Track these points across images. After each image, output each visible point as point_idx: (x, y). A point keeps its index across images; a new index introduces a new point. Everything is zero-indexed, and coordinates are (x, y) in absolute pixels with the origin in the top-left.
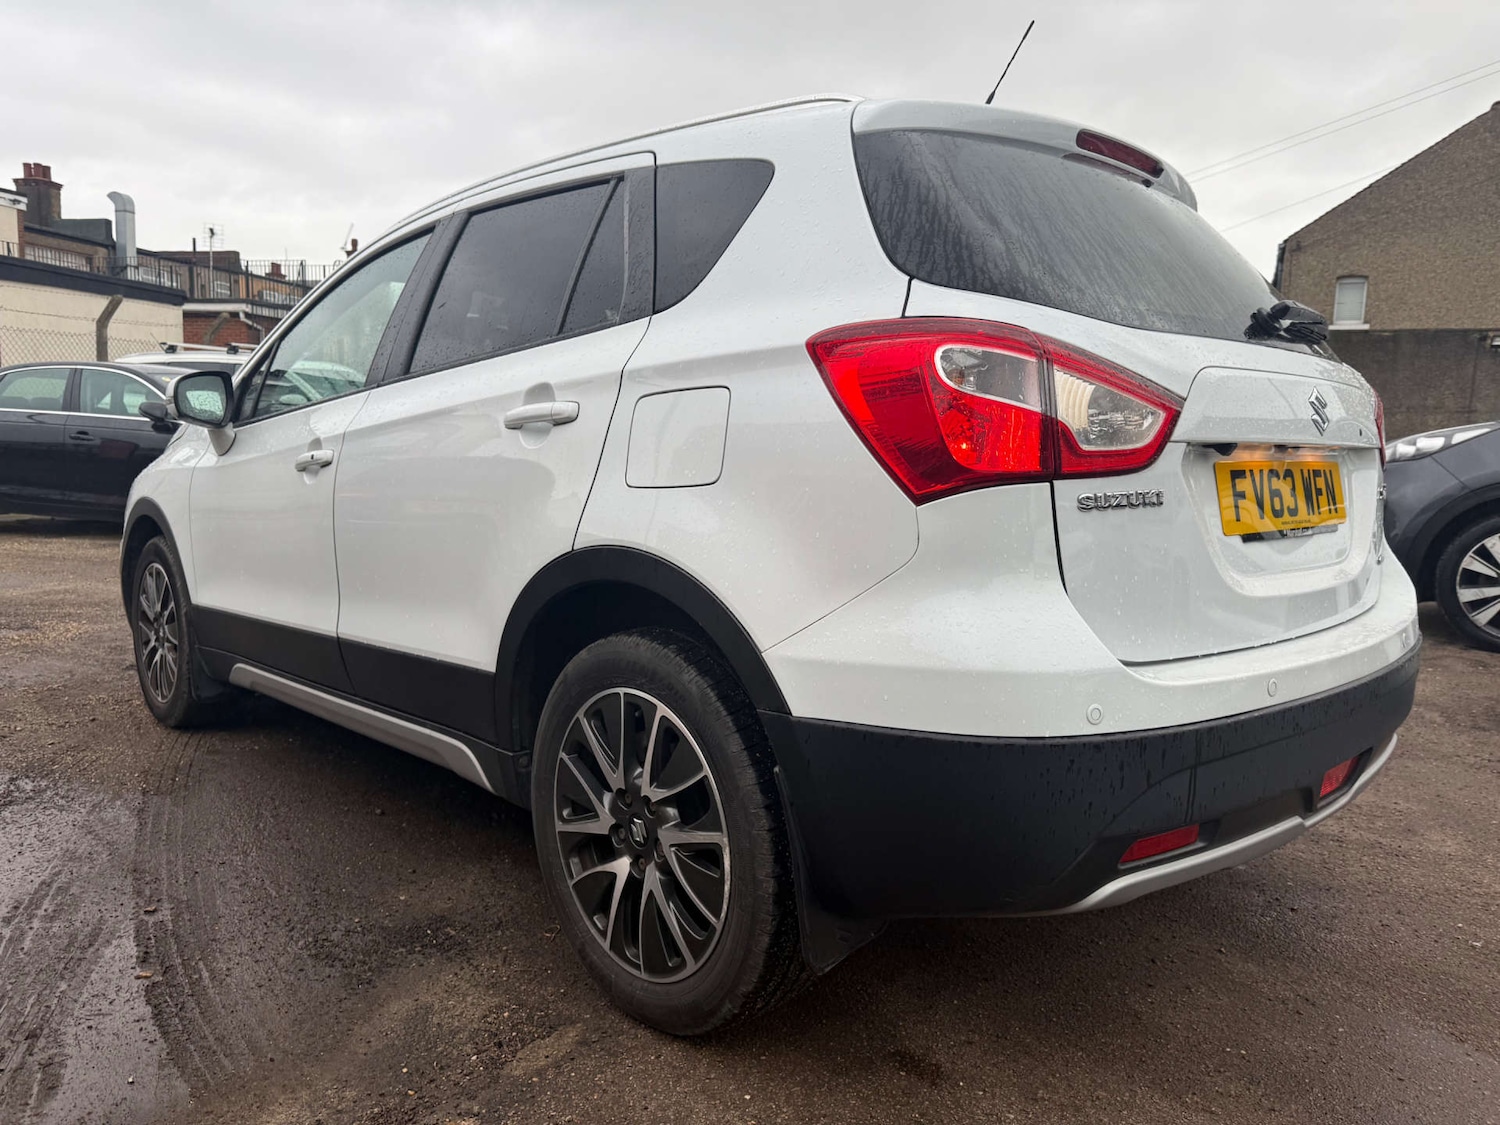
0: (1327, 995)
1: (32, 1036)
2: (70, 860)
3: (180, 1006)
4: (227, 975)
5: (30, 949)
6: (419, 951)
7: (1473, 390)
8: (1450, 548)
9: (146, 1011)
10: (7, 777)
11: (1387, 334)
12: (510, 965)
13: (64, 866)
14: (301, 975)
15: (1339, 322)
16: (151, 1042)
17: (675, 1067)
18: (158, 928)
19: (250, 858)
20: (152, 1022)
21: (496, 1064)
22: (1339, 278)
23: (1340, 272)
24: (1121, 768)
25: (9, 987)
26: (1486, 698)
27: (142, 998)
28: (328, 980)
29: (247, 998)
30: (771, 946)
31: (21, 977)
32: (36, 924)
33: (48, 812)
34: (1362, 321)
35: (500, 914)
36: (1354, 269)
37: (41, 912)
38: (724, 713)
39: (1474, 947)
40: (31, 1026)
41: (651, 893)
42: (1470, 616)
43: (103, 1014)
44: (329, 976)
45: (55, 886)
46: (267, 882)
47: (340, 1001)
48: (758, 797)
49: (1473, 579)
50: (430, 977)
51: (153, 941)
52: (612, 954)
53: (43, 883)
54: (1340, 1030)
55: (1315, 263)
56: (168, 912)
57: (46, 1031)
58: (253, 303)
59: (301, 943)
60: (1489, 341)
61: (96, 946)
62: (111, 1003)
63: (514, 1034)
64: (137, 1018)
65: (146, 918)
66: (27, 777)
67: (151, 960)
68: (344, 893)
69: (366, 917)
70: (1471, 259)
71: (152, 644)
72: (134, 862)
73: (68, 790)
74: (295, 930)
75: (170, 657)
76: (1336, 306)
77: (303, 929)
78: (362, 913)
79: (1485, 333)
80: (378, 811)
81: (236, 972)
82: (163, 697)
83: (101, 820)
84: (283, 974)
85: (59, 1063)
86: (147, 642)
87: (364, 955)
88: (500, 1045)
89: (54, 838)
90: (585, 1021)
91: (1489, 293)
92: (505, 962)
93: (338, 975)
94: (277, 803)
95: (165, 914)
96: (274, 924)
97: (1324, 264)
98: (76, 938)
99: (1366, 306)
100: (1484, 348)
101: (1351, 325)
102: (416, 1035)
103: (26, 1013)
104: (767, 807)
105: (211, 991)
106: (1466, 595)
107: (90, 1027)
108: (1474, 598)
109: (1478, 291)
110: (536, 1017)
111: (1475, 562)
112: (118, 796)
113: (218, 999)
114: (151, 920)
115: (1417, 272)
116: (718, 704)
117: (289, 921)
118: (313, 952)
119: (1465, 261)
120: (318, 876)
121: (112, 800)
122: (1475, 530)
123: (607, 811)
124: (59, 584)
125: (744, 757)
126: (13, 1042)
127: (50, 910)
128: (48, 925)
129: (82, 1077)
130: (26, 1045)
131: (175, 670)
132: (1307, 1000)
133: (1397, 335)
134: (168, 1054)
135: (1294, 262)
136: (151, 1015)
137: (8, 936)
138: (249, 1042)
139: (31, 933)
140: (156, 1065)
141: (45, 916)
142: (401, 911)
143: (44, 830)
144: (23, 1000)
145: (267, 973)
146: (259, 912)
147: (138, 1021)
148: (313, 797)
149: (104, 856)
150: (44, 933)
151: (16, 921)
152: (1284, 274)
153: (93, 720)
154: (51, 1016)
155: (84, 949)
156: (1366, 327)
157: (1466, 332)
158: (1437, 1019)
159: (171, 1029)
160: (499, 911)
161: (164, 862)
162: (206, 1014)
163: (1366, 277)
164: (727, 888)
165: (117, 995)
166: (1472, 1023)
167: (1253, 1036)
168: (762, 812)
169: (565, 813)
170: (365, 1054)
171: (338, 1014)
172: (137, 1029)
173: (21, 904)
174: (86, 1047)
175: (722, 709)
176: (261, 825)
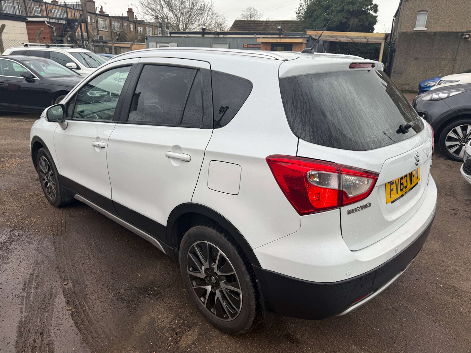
0: (401, 307)
1: (42, 334)
2: (37, 264)
3: (82, 320)
4: (93, 308)
5: (33, 301)
6: (148, 296)
7: (457, 53)
8: (445, 129)
9: (72, 322)
10: (9, 230)
11: (432, 33)
12: (175, 302)
13: (36, 267)
14: (115, 306)
15: (417, 27)
16: (77, 334)
17: (227, 343)
18: (69, 291)
19: (91, 261)
20: (75, 327)
21: (176, 342)
22: (419, 11)
23: (419, 9)
24: (355, 286)
25: (31, 316)
26: (450, 181)
27: (70, 318)
28: (123, 308)
29: (101, 316)
30: (254, 320)
31: (33, 312)
32: (33, 290)
33: (25, 245)
34: (425, 27)
35: (169, 281)
36: (424, 8)
37: (33, 286)
38: (240, 258)
39: (441, 287)
40: (41, 330)
41: (218, 298)
42: (448, 150)
43: (60, 324)
44: (123, 307)
45: (35, 275)
46: (98, 271)
47: (128, 316)
48: (251, 284)
49: (450, 139)
50: (152, 306)
51: (69, 296)
52: (206, 309)
53: (31, 274)
54: (404, 320)
55: (411, 6)
56: (71, 284)
57: (45, 332)
58: (50, 18)
59: (113, 294)
60: (464, 36)
61: (52, 299)
62: (62, 320)
63: (180, 330)
64: (71, 326)
65: (65, 286)
66: (15, 230)
67: (70, 303)
68: (122, 274)
69: (130, 283)
70: (462, 5)
71: (46, 180)
72: (56, 264)
73: (30, 235)
74: (110, 289)
75: (53, 186)
76: (417, 21)
77: (112, 289)
78: (128, 282)
79: (463, 33)
80: (127, 240)
81: (96, 306)
82: (52, 198)
83: (43, 247)
84: (110, 307)
85: (52, 343)
86: (44, 179)
87: (132, 298)
88: (176, 334)
89: (30, 255)
90: (200, 325)
91: (467, 17)
92: (173, 300)
93: (125, 306)
94: (95, 238)
95: (70, 285)
96: (103, 287)
97: (414, 6)
98: (46, 295)
99: (427, 22)
100: (462, 38)
101: (421, 28)
102: (152, 329)
103: (38, 325)
104: (253, 286)
105: (90, 314)
106: (448, 144)
107: (58, 330)
108: (450, 145)
109: (463, 16)
110: (185, 323)
111: (452, 134)
112: (45, 237)
113: (93, 317)
114: (67, 287)
115: (444, 10)
116: (238, 255)
117: (108, 286)
118: (117, 297)
119: (460, 6)
120: (113, 268)
121: (44, 238)
122: (453, 124)
123: (203, 272)
124: (5, 141)
125: (246, 272)
126: (37, 336)
127: (35, 285)
128: (36, 291)
129: (60, 349)
130: (41, 337)
131: (56, 191)
132: (395, 309)
133: (435, 33)
134: (82, 339)
135: (405, 6)
136: (74, 324)
137: (25, 296)
138: (105, 333)
139: (32, 294)
140: (80, 343)
141: (35, 287)
142: (140, 281)
143: (26, 252)
144: (36, 321)
145: (105, 306)
146: (98, 283)
147: (71, 327)
148: (106, 235)
149: (47, 262)
150: (36, 294)
151: (26, 289)
152: (401, 9)
153: (31, 204)
154: (45, 326)
155: (49, 299)
156: (426, 29)
157: (457, 33)
158: (429, 315)
159: (82, 329)
160: (169, 280)
161: (65, 263)
162: (90, 323)
163: (428, 11)
164: (241, 303)
165: (63, 317)
166: (438, 316)
167: (381, 323)
168: (252, 287)
169: (191, 269)
170: (139, 337)
171: (128, 322)
172: (71, 330)
173: (26, 283)
174: (58, 337)
175: (239, 257)
176: (92, 247)
